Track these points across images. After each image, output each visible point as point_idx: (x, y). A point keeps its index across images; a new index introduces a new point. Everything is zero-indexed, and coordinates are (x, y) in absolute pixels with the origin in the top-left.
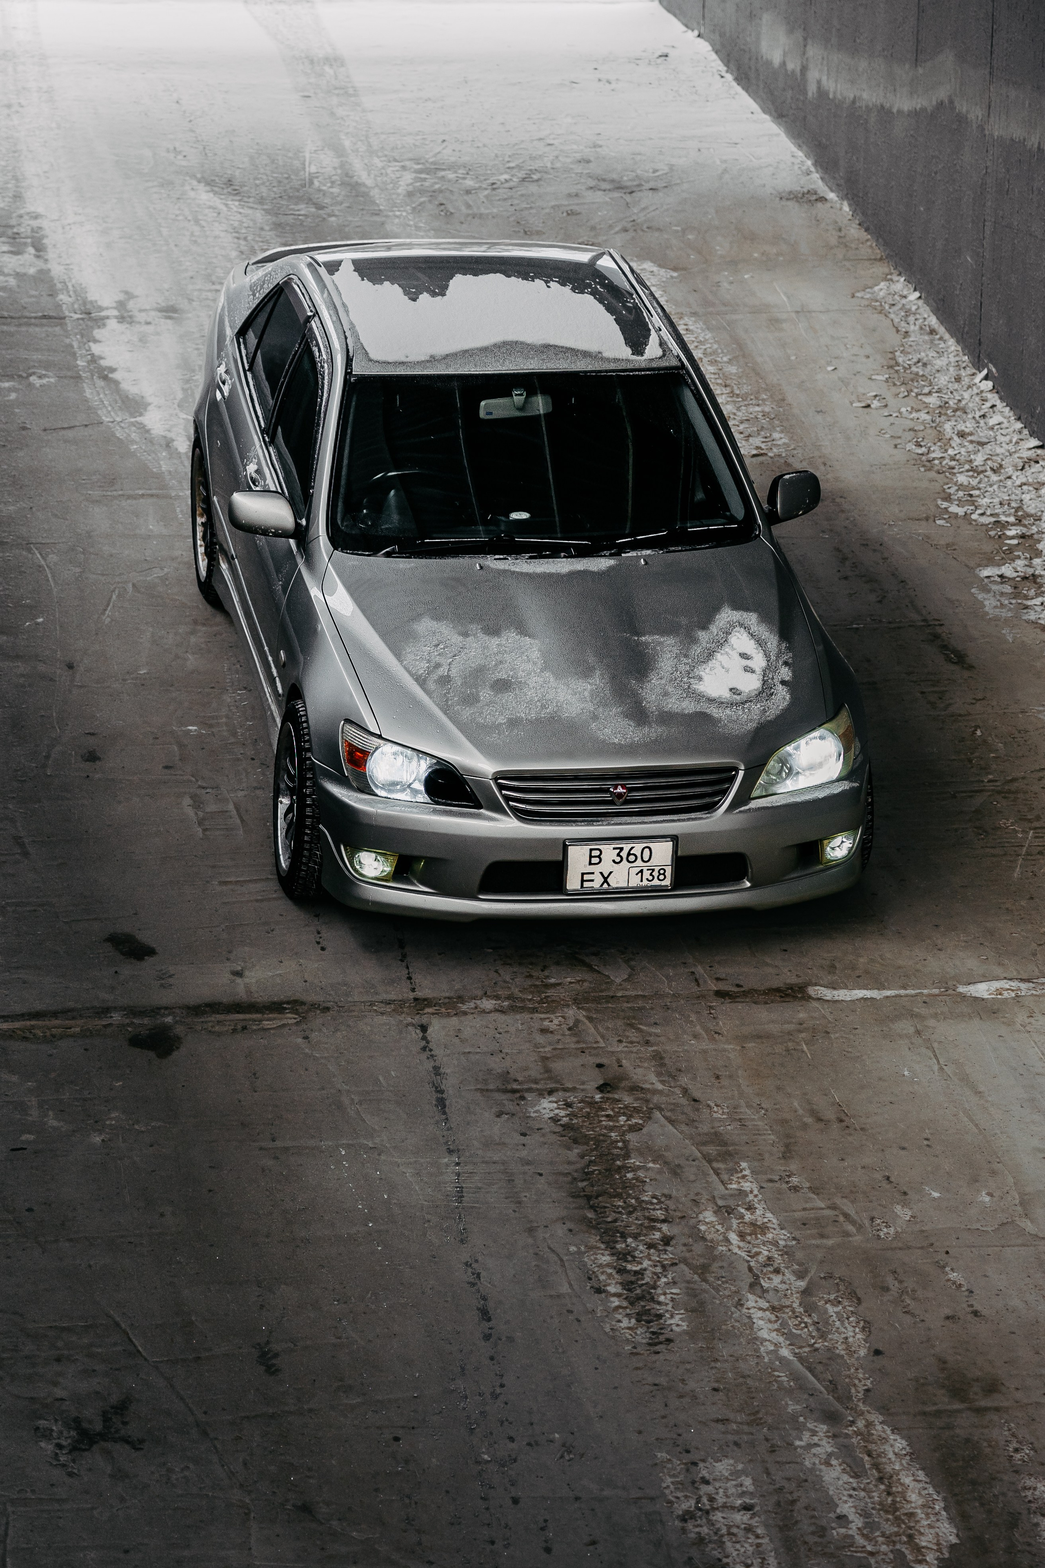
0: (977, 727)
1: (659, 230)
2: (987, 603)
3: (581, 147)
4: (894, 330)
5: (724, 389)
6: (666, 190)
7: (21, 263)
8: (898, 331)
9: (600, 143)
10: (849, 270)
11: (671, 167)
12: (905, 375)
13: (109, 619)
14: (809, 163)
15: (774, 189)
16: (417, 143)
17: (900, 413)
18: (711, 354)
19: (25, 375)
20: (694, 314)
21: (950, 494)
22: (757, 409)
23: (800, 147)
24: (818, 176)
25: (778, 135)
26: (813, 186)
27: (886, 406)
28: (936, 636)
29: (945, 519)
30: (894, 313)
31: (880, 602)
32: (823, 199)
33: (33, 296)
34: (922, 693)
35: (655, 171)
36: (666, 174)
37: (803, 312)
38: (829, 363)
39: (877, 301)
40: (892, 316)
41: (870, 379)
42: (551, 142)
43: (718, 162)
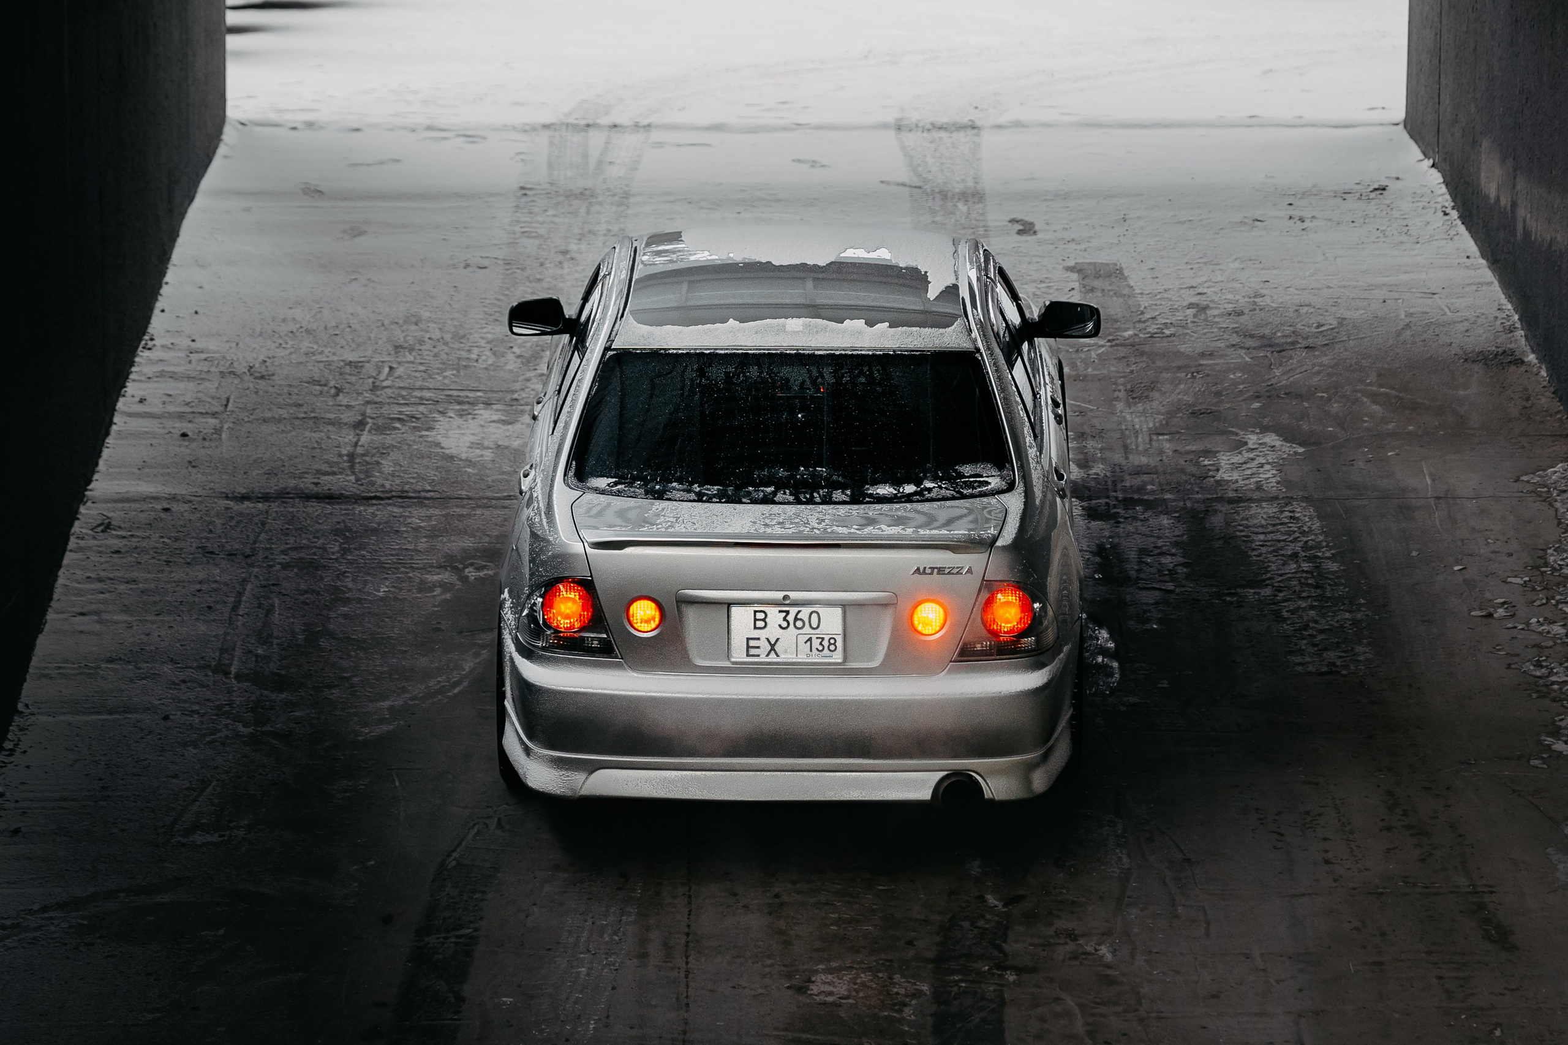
0: (1498, 1025)
1: (1300, 396)
2: (1561, 866)
3: (1237, 297)
4: (1556, 522)
5: (1313, 590)
6: (1325, 349)
7: (508, 434)
8: (1559, 523)
9: (1263, 292)
10: (1523, 447)
11: (1342, 321)
12: (1552, 578)
13: (454, 863)
14: (1516, 317)
15: (1462, 348)
16: (1038, 293)
17: (1528, 624)
18: (1312, 548)
19: (461, 566)
20: (1306, 499)
21: (1560, 728)
22: (1347, 615)
23: (1509, 298)
24: (1522, 333)
25: (1490, 284)
26: (1512, 346)
27: (1512, 616)
28: (1481, 906)
29: (1543, 758)
30: (1562, 501)
31: (1423, 860)
32: (1520, 362)
33: (504, 473)
34: (1440, 978)
35: (1320, 325)
36: (1332, 329)
37: (1447, 498)
38: (1457, 563)
39: (1545, 486)
40: (1558, 505)
41: (1505, 582)
42: (1205, 291)
43: (1403, 316)
